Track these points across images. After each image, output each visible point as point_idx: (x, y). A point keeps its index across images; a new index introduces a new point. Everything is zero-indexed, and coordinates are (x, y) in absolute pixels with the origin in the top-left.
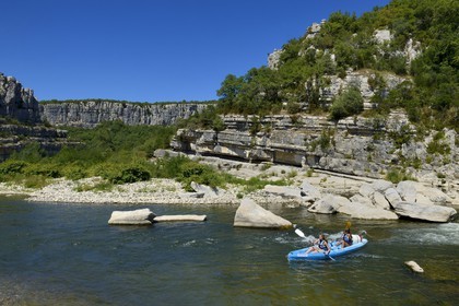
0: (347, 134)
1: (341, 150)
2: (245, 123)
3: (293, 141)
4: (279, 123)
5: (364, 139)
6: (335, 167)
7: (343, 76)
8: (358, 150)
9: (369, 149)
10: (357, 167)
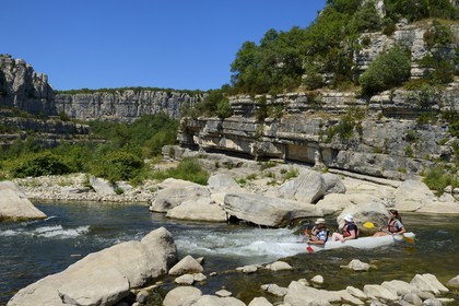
0: (380, 116)
1: (369, 140)
2: (252, 105)
3: (305, 128)
4: (293, 103)
5: (405, 122)
6: (357, 165)
7: (389, 32)
8: (395, 140)
9: (410, 138)
10: (388, 165)
